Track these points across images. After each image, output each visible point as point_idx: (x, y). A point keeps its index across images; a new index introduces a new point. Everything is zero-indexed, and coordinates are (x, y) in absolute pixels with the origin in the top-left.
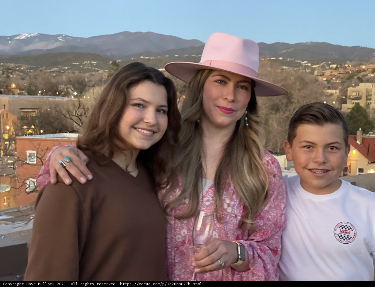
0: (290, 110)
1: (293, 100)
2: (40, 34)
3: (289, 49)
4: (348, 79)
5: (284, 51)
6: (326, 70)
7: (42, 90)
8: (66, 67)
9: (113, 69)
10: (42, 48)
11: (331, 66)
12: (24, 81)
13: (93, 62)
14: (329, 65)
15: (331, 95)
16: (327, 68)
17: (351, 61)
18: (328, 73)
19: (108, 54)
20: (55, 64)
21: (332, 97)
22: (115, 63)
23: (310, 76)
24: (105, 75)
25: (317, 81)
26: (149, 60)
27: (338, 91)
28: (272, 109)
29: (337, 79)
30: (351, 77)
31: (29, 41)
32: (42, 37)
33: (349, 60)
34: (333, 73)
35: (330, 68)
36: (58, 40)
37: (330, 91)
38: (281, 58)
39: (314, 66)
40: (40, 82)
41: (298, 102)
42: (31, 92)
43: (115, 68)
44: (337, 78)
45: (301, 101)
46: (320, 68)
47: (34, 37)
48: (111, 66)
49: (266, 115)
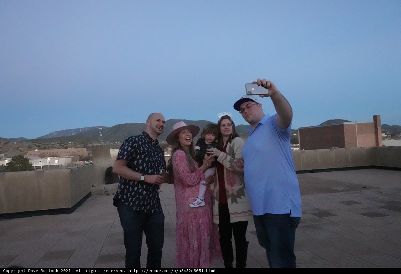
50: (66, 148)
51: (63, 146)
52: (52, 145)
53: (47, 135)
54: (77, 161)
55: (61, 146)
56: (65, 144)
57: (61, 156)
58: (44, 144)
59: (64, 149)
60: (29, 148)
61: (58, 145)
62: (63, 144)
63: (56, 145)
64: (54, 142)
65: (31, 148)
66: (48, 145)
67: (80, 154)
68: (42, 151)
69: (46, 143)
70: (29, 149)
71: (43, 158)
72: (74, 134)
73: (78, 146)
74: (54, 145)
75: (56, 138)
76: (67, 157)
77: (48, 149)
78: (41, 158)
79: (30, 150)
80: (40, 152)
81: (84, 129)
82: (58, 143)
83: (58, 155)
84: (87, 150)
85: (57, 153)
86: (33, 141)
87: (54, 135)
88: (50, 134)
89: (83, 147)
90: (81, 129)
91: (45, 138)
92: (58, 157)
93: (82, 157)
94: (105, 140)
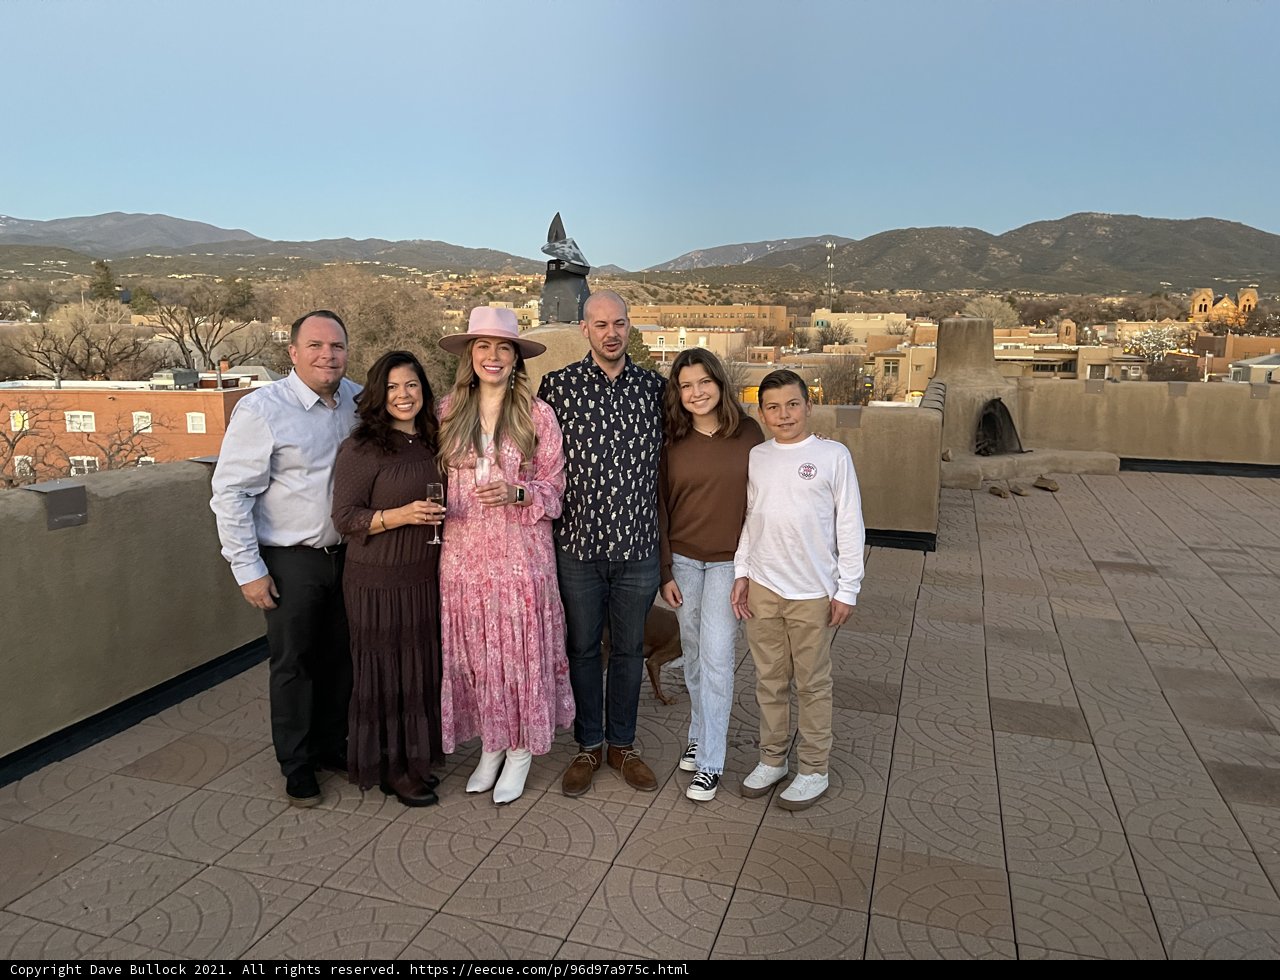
0: (392, 341)
1: (396, 326)
3: (389, 248)
4: (475, 295)
5: (383, 252)
6: (445, 281)
8: (11, 270)
9: (98, 274)
11: (450, 276)
13: (61, 262)
14: (447, 274)
15: (453, 317)
16: (445, 278)
17: (477, 269)
18: (446, 286)
19: (88, 248)
21: (453, 322)
22: (101, 265)
23: (421, 289)
24: (85, 285)
25: (431, 297)
26: (163, 260)
27: (461, 313)
28: (367, 339)
29: (459, 295)
30: (478, 293)
33: (474, 268)
34: (453, 287)
35: (449, 279)
37: (450, 312)
38: (378, 263)
39: (426, 276)
41: (404, 329)
43: (103, 272)
44: (460, 293)
45: (407, 326)
46: (436, 280)
48: (94, 269)
49: (359, 347)
50: (727, 302)
51: (718, 296)
52: (688, 290)
53: (675, 261)
54: (758, 344)
55: (714, 294)
56: (725, 291)
57: (714, 327)
58: (666, 288)
59: (719, 304)
60: (631, 299)
61: (705, 293)
62: (719, 291)
63: (700, 292)
64: (693, 282)
65: (636, 297)
66: (678, 290)
67: (767, 322)
68: (666, 309)
69: (674, 285)
70: (631, 302)
71: (669, 329)
72: (749, 260)
73: (761, 297)
74: (694, 290)
75: (697, 270)
76: (733, 330)
77: (679, 303)
78: (662, 328)
79: (634, 304)
80: (659, 310)
81: (780, 243)
82: (705, 287)
83: (706, 324)
84: (788, 314)
85: (705, 316)
86: (638, 277)
87: (692, 260)
88: (684, 258)
89: (772, 302)
90: (767, 242)
91: (670, 268)
92: (708, 329)
93: (772, 334)
94: (842, 280)
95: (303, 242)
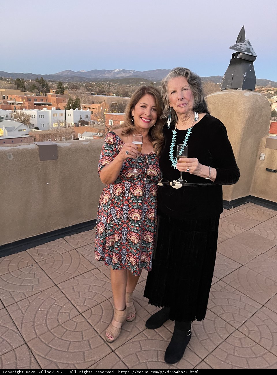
2: (124, 70)
7: (122, 94)
8: (133, 84)
10: (124, 76)
12: (115, 90)
13: (144, 83)
19: (151, 79)
20: (129, 83)
31: (118, 73)
32: (124, 71)
36: (130, 72)
40: (121, 91)
42: (117, 95)
47: (121, 71)
95: (205, 77)
